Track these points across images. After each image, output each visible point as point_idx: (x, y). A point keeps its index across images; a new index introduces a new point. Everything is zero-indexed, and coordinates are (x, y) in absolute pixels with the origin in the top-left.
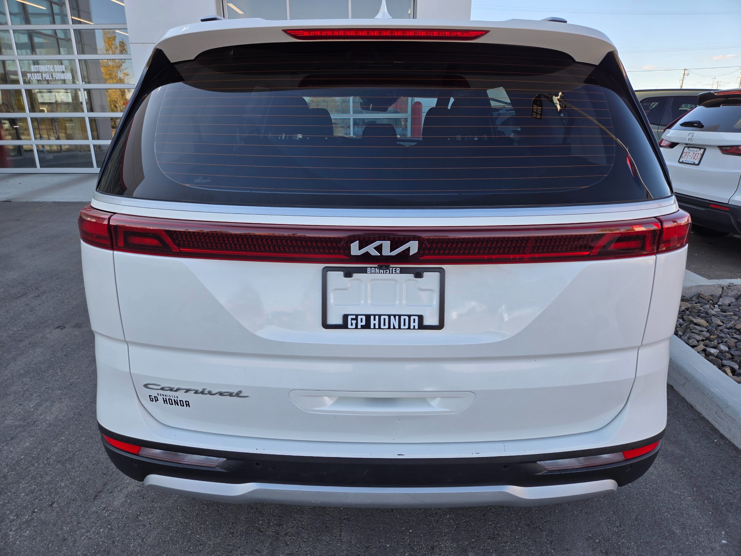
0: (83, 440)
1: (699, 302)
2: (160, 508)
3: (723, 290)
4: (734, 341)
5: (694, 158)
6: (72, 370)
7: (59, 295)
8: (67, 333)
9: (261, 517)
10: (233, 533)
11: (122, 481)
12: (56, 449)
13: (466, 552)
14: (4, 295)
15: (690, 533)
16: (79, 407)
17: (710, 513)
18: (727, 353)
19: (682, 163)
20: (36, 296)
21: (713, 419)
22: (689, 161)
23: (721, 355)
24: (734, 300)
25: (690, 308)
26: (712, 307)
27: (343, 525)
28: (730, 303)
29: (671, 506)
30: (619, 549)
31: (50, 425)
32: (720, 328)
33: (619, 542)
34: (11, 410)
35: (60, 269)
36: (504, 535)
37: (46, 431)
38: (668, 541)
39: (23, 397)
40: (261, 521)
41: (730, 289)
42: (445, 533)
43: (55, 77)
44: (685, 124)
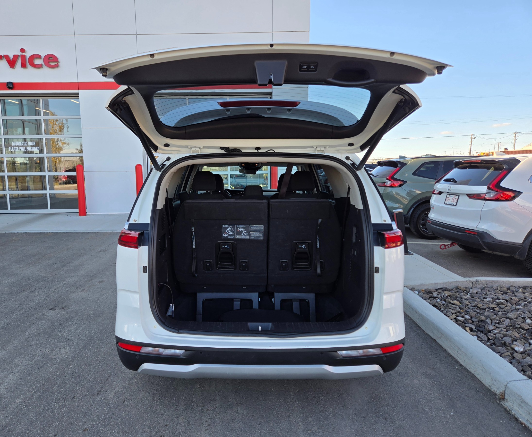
0: (84, 367)
1: (458, 292)
2: (136, 399)
3: (473, 284)
4: (475, 314)
5: (453, 201)
6: (66, 332)
7: (46, 291)
8: (58, 313)
9: (193, 403)
10: (178, 410)
11: (111, 386)
12: (69, 372)
13: (307, 418)
14: (10, 291)
15: (434, 410)
16: (76, 351)
17: (447, 401)
18: (469, 320)
19: (446, 204)
20: (31, 292)
21: (456, 356)
22: (450, 203)
23: (466, 321)
24: (480, 290)
25: (452, 295)
26: (465, 294)
27: (239, 406)
28: (477, 292)
29: (425, 398)
30: (393, 417)
31: (62, 360)
32: (468, 306)
33: (393, 414)
34: (36, 353)
35: (41, 275)
36: (329, 411)
37: (60, 363)
38: (421, 414)
39: (41, 346)
40: (193, 405)
41: (477, 283)
42: (296, 410)
43: (28, 149)
44: (446, 180)
